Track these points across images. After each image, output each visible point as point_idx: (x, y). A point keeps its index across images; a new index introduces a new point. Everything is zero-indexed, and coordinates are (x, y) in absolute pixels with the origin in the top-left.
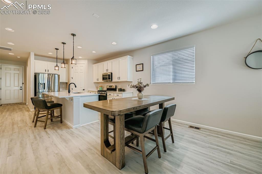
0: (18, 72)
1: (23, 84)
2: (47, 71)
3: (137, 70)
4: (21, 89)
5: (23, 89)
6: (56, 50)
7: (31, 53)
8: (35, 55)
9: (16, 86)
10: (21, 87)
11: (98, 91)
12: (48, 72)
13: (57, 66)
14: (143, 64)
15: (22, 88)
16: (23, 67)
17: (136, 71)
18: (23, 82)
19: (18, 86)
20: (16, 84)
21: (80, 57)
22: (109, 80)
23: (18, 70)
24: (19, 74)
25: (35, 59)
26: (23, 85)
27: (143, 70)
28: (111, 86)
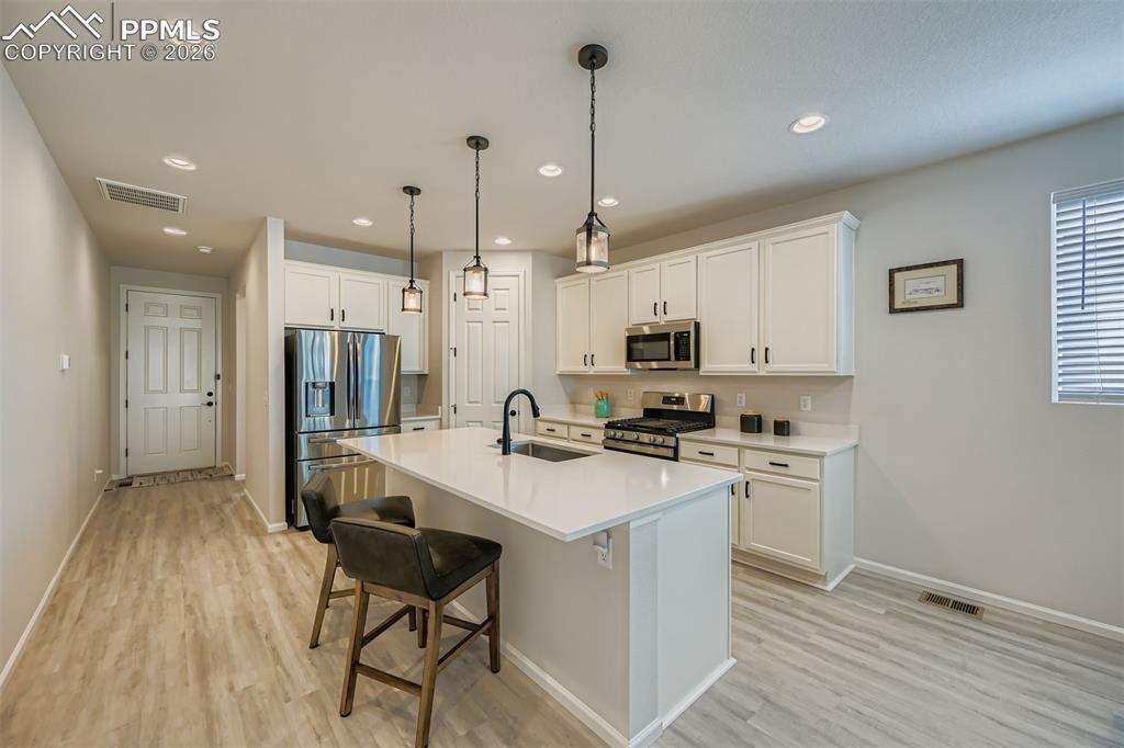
0: (196, 324)
1: (218, 377)
2: (337, 315)
3: (898, 305)
4: (210, 404)
5: (219, 402)
6: (409, 196)
7: (269, 219)
8: (290, 235)
9: (191, 391)
10: (210, 394)
11: (609, 426)
12: (343, 324)
13: (411, 287)
14: (960, 263)
15: (211, 399)
16: (219, 296)
17: (893, 310)
18: (219, 372)
19: (199, 390)
20: (190, 376)
21: (503, 241)
22: (682, 364)
23: (195, 312)
24: (199, 332)
25: (286, 258)
26: (219, 382)
27: (960, 304)
28: (680, 400)
